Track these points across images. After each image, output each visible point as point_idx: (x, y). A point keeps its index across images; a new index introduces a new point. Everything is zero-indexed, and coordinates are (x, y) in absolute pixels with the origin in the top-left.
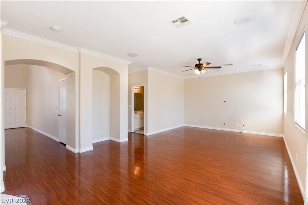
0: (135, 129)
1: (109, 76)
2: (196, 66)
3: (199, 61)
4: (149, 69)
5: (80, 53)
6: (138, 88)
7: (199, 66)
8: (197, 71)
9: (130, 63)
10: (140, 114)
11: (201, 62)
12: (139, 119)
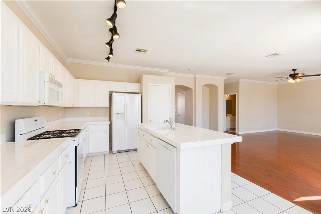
0: (227, 129)
1: (209, 89)
2: (290, 75)
3: (293, 71)
4: (240, 81)
5: (195, 78)
6: (228, 95)
7: (294, 76)
8: (291, 81)
9: (226, 78)
10: (231, 117)
11: (296, 72)
12: (230, 121)
